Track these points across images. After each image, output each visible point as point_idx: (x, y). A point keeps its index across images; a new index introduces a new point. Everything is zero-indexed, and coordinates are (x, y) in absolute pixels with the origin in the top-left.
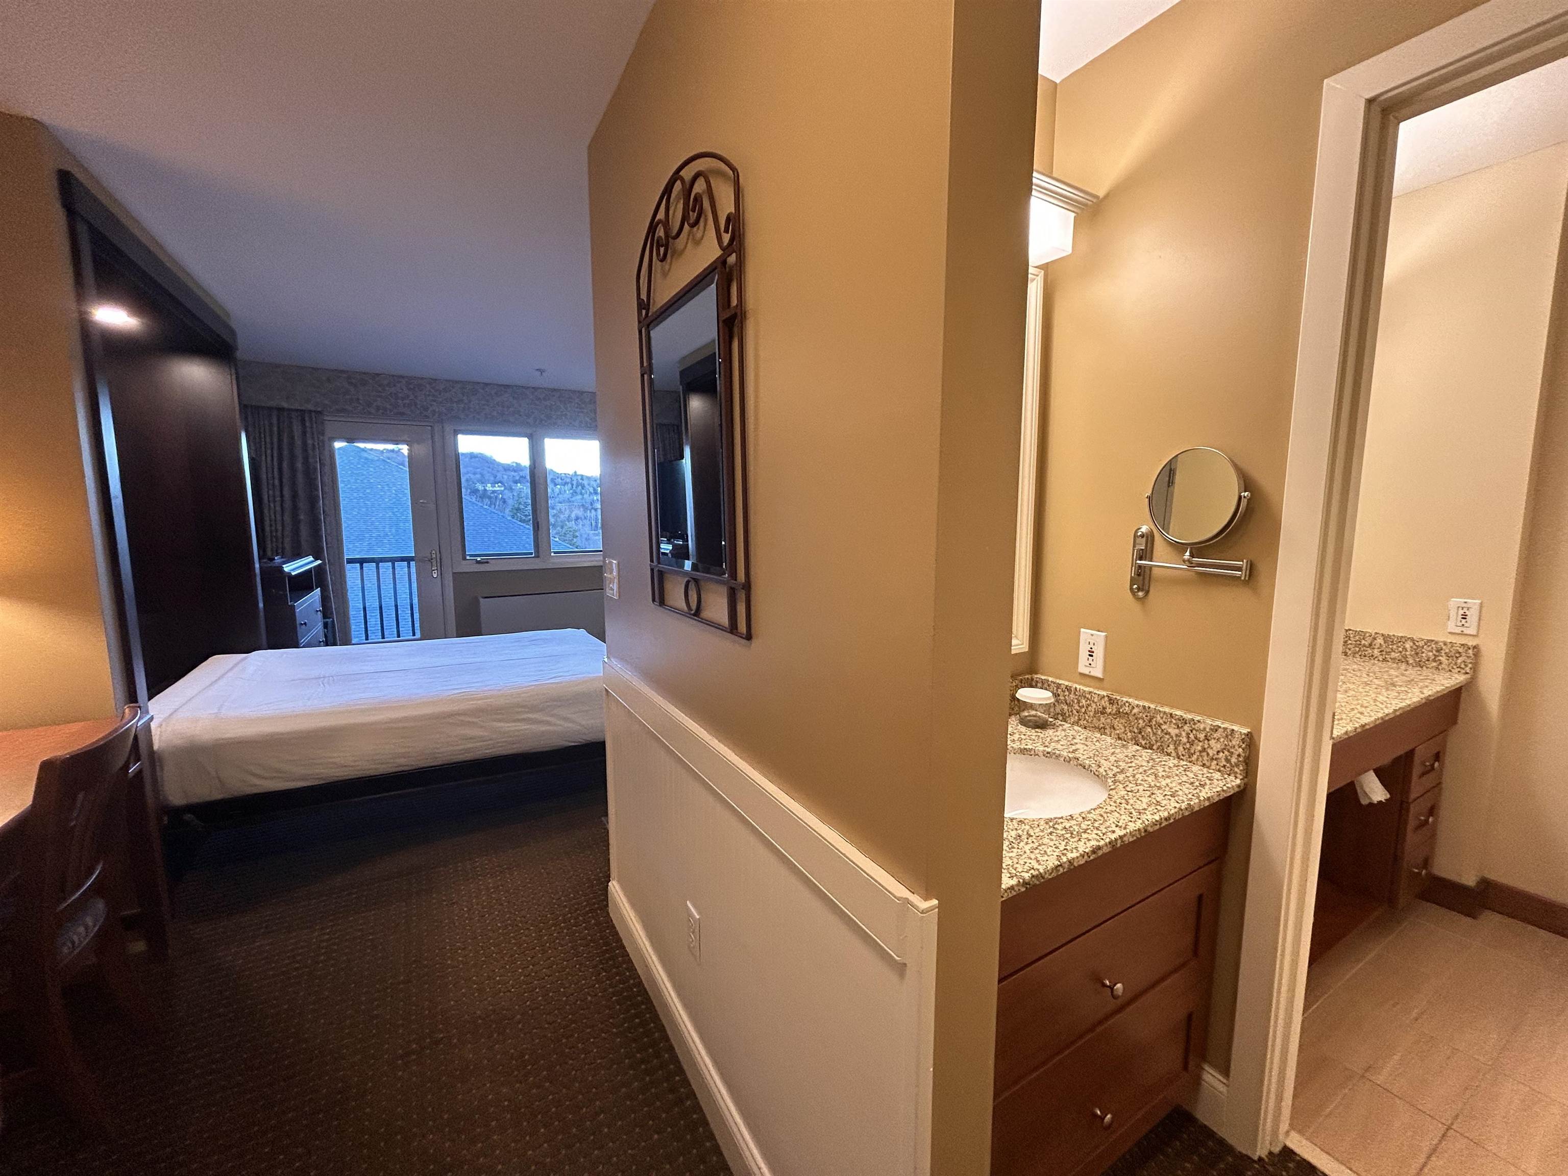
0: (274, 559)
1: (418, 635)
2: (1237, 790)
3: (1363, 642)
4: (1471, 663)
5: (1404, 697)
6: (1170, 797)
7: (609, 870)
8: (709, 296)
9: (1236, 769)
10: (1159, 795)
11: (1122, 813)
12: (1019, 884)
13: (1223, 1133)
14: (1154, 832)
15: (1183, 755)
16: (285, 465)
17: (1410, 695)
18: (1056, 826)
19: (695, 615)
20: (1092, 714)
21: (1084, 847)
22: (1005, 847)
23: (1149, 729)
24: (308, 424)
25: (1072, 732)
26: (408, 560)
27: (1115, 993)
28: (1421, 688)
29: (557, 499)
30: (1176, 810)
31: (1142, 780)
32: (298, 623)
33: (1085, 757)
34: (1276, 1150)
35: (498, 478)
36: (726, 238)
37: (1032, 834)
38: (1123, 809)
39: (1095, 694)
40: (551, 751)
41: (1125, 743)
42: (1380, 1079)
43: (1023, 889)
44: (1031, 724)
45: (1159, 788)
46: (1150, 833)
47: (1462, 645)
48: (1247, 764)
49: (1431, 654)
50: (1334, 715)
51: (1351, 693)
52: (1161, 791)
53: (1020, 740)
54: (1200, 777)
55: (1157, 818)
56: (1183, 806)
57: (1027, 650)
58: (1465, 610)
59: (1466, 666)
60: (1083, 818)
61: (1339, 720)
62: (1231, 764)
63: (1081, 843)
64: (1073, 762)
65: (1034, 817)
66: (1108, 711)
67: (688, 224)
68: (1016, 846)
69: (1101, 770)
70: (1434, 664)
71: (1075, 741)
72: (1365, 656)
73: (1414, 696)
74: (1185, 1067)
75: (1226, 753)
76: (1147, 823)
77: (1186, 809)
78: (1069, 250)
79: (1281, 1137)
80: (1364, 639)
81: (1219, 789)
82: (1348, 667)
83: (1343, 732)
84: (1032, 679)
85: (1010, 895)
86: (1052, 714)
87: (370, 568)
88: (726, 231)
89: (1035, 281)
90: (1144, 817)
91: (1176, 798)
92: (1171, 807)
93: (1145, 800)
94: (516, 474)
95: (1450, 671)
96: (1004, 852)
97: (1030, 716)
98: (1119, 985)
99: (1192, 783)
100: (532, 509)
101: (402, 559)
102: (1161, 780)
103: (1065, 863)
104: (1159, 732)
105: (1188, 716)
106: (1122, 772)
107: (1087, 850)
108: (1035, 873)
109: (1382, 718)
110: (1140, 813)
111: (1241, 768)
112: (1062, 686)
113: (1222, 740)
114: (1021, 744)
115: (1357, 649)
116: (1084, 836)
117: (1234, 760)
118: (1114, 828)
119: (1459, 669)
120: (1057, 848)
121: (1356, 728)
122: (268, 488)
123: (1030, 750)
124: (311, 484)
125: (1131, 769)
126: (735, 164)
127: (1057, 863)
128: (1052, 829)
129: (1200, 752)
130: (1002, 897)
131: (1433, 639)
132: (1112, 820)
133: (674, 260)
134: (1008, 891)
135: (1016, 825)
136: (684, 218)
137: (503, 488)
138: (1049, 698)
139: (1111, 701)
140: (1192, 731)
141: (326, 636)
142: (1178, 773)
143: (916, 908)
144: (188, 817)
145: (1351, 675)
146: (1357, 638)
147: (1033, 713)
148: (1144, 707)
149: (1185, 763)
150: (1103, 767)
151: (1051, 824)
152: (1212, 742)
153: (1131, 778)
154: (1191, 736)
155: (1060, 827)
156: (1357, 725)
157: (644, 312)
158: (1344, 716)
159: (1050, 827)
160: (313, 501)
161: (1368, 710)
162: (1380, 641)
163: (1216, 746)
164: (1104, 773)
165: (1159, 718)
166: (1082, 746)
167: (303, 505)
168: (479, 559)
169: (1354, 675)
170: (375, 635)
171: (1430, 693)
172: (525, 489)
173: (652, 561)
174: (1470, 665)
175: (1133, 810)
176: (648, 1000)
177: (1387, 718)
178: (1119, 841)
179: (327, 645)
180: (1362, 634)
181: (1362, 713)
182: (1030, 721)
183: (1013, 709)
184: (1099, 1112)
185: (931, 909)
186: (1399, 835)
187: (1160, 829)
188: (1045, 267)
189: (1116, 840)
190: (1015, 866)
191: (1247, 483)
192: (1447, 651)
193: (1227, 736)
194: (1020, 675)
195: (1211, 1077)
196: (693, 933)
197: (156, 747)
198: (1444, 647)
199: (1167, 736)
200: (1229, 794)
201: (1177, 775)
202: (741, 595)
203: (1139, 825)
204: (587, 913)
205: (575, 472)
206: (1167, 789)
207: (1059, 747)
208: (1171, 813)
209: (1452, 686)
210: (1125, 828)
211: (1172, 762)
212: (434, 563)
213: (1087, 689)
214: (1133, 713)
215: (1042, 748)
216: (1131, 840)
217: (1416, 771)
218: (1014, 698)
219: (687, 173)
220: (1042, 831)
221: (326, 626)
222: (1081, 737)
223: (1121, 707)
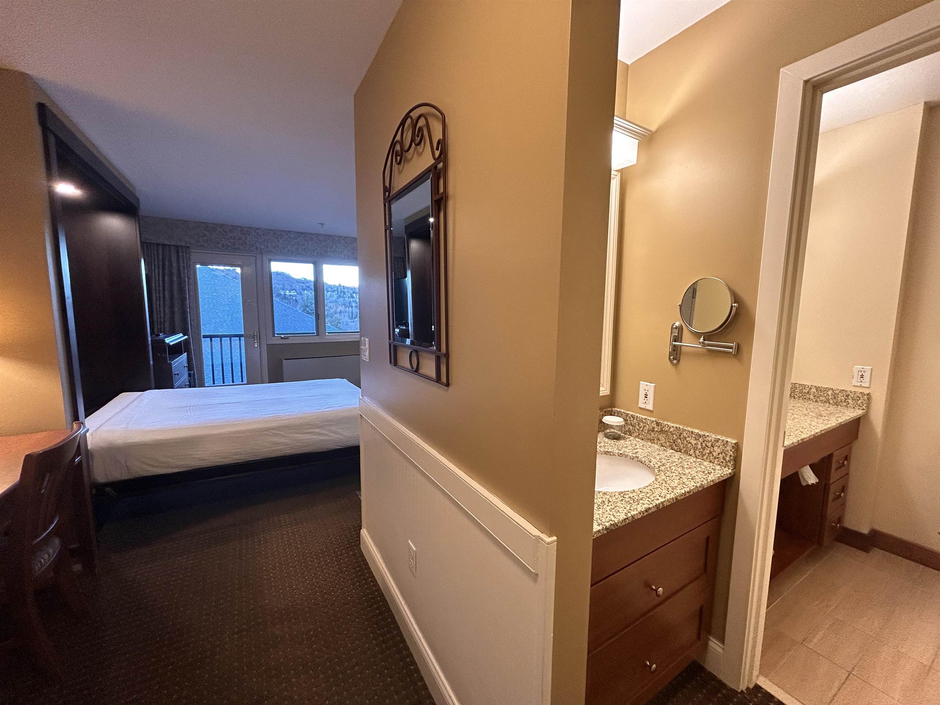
0: (159, 335)
1: (245, 381)
2: (729, 476)
3: (804, 390)
4: (866, 403)
5: (827, 423)
6: (691, 480)
7: (361, 522)
8: (427, 186)
9: (729, 464)
10: (684, 478)
11: (663, 489)
12: (603, 529)
13: (721, 677)
14: (681, 500)
15: (699, 456)
16: (167, 278)
17: (830, 422)
18: (624, 496)
19: (415, 371)
20: (646, 431)
21: (641, 508)
22: (595, 508)
23: (679, 441)
24: (180, 254)
25: (635, 442)
26: (239, 336)
27: (658, 593)
28: (836, 418)
29: (329, 300)
30: (694, 487)
31: (675, 470)
32: (173, 373)
33: (642, 456)
34: (751, 686)
35: (293, 287)
36: (437, 153)
37: (611, 500)
38: (663, 486)
39: (648, 419)
40: (327, 452)
41: (665, 448)
42: (811, 646)
43: (606, 532)
44: (611, 437)
45: (685, 474)
46: (678, 500)
47: (861, 393)
48: (735, 461)
49: (843, 398)
50: (785, 432)
51: (796, 420)
52: (686, 477)
53: (605, 446)
54: (708, 468)
55: (683, 491)
56: (698, 485)
57: (609, 393)
58: (863, 372)
59: (863, 405)
60: (641, 491)
61: (788, 436)
62: (726, 461)
63: (639, 506)
64: (636, 459)
65: (612, 491)
66: (656, 429)
67: (414, 143)
68: (601, 507)
69: (651, 464)
70: (845, 404)
71: (637, 447)
72: (805, 399)
73: (833, 422)
74: (699, 637)
75: (723, 454)
76: (677, 494)
77: (700, 486)
78: (635, 162)
79: (754, 678)
80: (805, 389)
81: (719, 475)
82: (795, 405)
83: (791, 443)
84: (612, 411)
85: (598, 535)
86: (623, 431)
87: (216, 341)
88: (437, 149)
89: (615, 179)
90: (675, 491)
91: (694, 480)
92: (691, 485)
93: (676, 481)
94: (304, 285)
95: (854, 408)
96: (595, 511)
97: (610, 432)
98: (661, 589)
99: (704, 472)
100: (315, 307)
101: (236, 336)
102: (686, 470)
103: (630, 517)
104: (685, 442)
105: (702, 433)
106: (663, 465)
107: (642, 510)
108: (612, 523)
109: (814, 435)
110: (673, 489)
111: (732, 463)
112: (629, 415)
113: (721, 447)
114: (605, 448)
115: (801, 395)
116: (641, 502)
117: (728, 459)
118: (658, 497)
119: (859, 407)
120: (625, 508)
121: (798, 441)
122: (156, 292)
123: (610, 452)
124: (182, 290)
125: (668, 464)
126: (444, 112)
127: (625, 517)
128: (622, 498)
129: (709, 454)
130: (594, 536)
131: (844, 389)
132: (657, 493)
133: (405, 163)
134: (597, 533)
135: (602, 495)
136: (412, 141)
137: (296, 294)
138: (621, 422)
139: (658, 424)
140: (704, 442)
141: (190, 382)
142: (695, 466)
143: (544, 541)
144: (108, 489)
145: (797, 410)
146: (800, 388)
147: (612, 430)
148: (676, 427)
149: (700, 460)
150: (652, 462)
151: (622, 495)
152: (715, 448)
153: (669, 469)
154: (704, 445)
155: (627, 496)
156: (799, 439)
157: (387, 193)
158: (792, 434)
159: (621, 497)
160: (183, 301)
161: (806, 430)
162: (814, 390)
163: (717, 450)
164: (653, 466)
165: (685, 434)
166: (641, 450)
167: (177, 303)
168: (283, 336)
169: (799, 410)
170: (219, 381)
171: (842, 421)
172: (311, 294)
173: (390, 339)
174: (865, 405)
175: (669, 487)
176: (384, 600)
177: (816, 435)
178: (661, 505)
179: (190, 387)
180: (804, 386)
181: (802, 432)
182: (610, 435)
183: (601, 428)
184: (648, 663)
185: (552, 542)
186: (824, 503)
187: (685, 498)
188: (621, 171)
189: (659, 504)
190: (601, 519)
191: (736, 298)
192: (852, 396)
193: (724, 445)
194: (605, 408)
195: (714, 644)
196: (412, 559)
197: (89, 448)
198: (850, 394)
199: (690, 445)
200: (724, 478)
201: (695, 467)
202: (443, 360)
203: (673, 496)
204: (348, 548)
205: (340, 284)
206: (689, 475)
207: (627, 450)
208: (691, 489)
209: (855, 417)
210: (665, 498)
211: (693, 459)
212: (256, 339)
213: (644, 417)
214: (670, 431)
215: (617, 451)
216: (668, 504)
217: (834, 466)
218: (601, 422)
219: (414, 114)
220: (617, 499)
221: (190, 375)
222: (640, 445)
223: (663, 427)
